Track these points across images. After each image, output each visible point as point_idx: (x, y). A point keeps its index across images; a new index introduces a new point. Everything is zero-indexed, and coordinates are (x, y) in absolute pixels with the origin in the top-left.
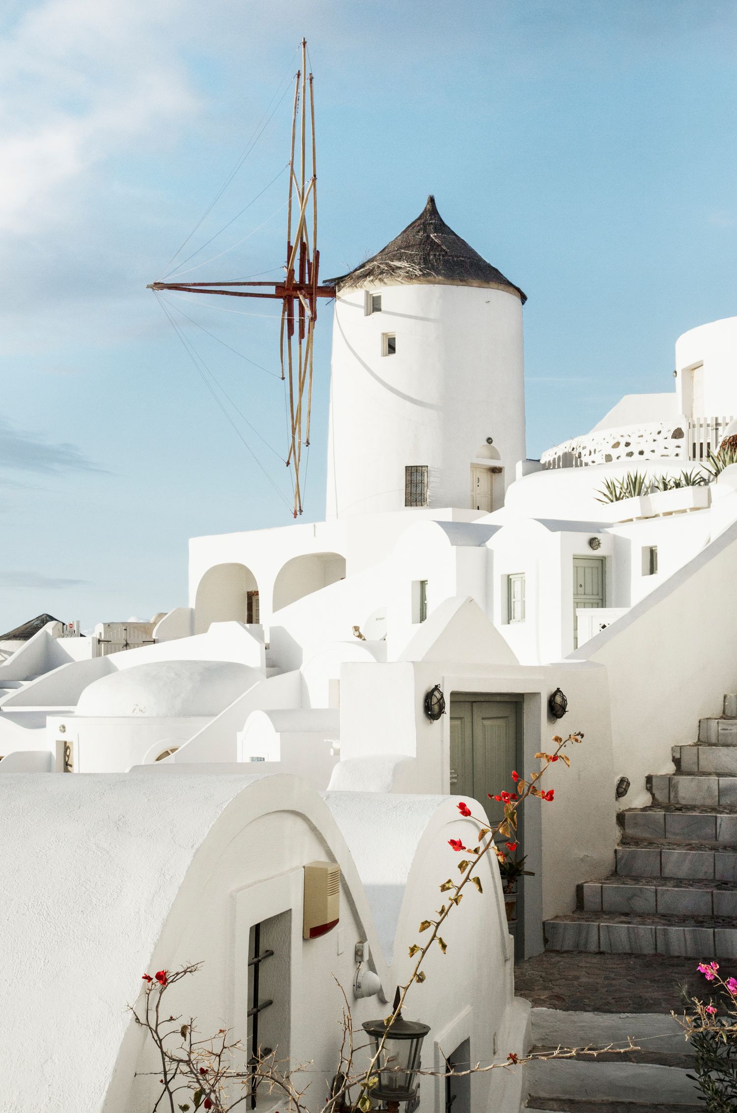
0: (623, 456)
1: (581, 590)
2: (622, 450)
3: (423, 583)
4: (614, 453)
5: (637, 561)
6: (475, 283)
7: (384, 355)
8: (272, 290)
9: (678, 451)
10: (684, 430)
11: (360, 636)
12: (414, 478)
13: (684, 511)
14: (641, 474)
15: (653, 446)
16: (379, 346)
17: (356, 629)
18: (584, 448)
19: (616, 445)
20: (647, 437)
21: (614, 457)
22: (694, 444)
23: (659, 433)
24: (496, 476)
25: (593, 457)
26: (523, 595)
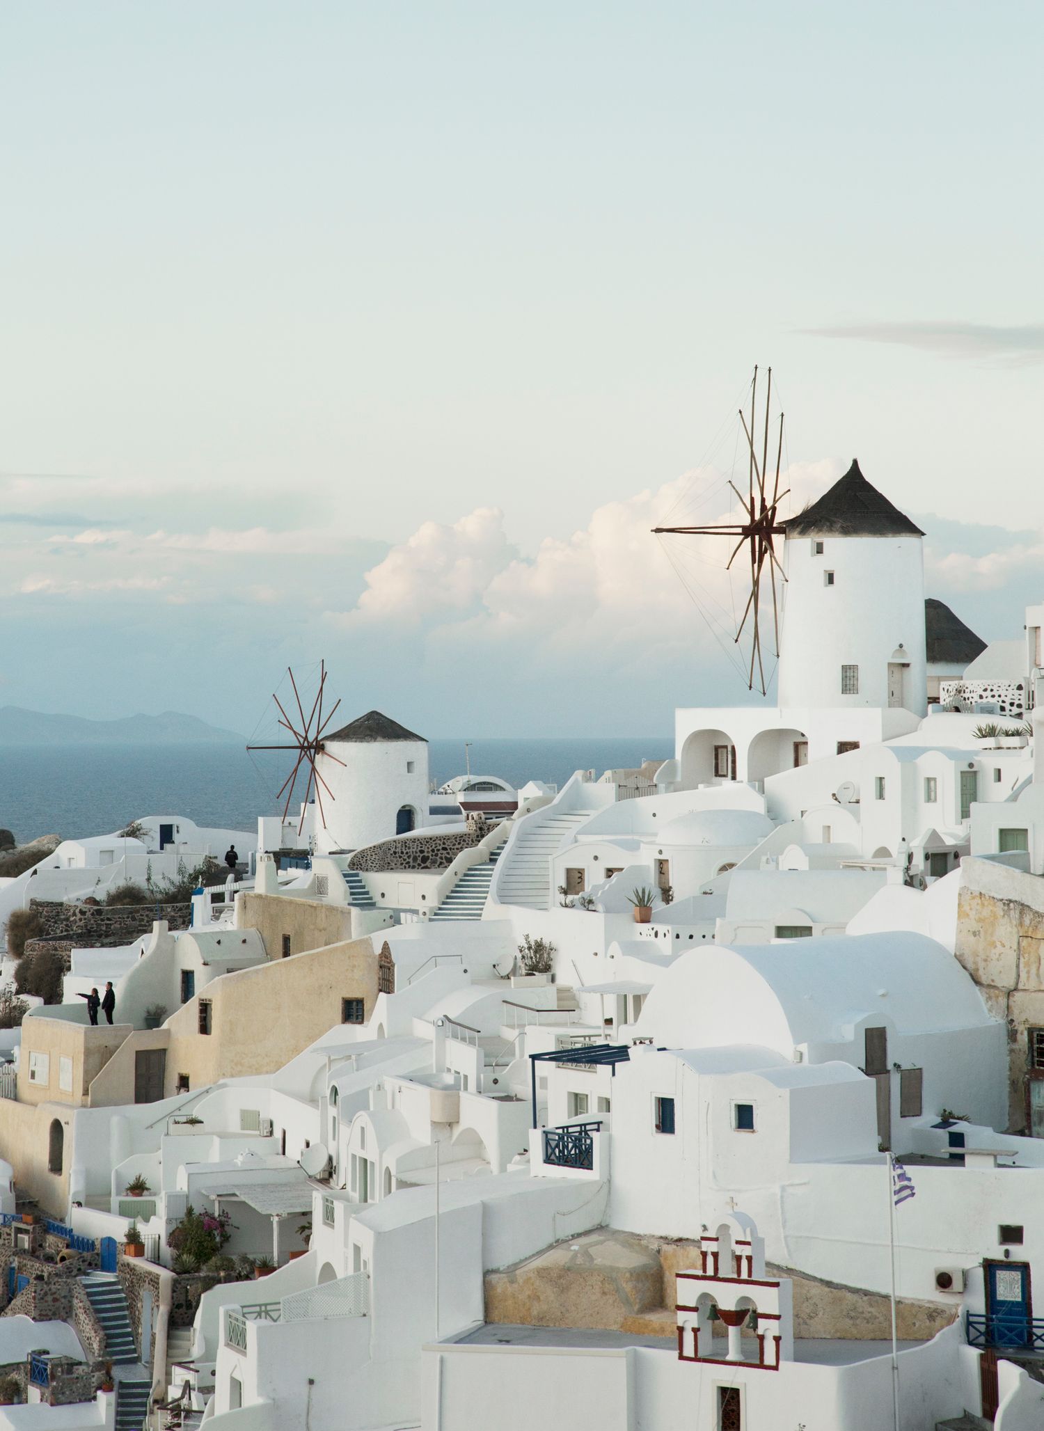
0: (989, 696)
1: (964, 788)
2: (989, 693)
3: (881, 779)
4: (984, 694)
5: (992, 775)
6: (890, 535)
7: (826, 586)
8: (740, 530)
9: (1020, 697)
10: (1023, 686)
11: (836, 799)
12: (848, 674)
13: (1015, 748)
14: (995, 724)
15: (1006, 693)
16: (823, 579)
17: (834, 795)
18: (967, 688)
19: (985, 690)
20: (1002, 687)
21: (984, 696)
22: (1029, 692)
23: (1009, 686)
24: (905, 670)
25: (972, 695)
26: (936, 789)
